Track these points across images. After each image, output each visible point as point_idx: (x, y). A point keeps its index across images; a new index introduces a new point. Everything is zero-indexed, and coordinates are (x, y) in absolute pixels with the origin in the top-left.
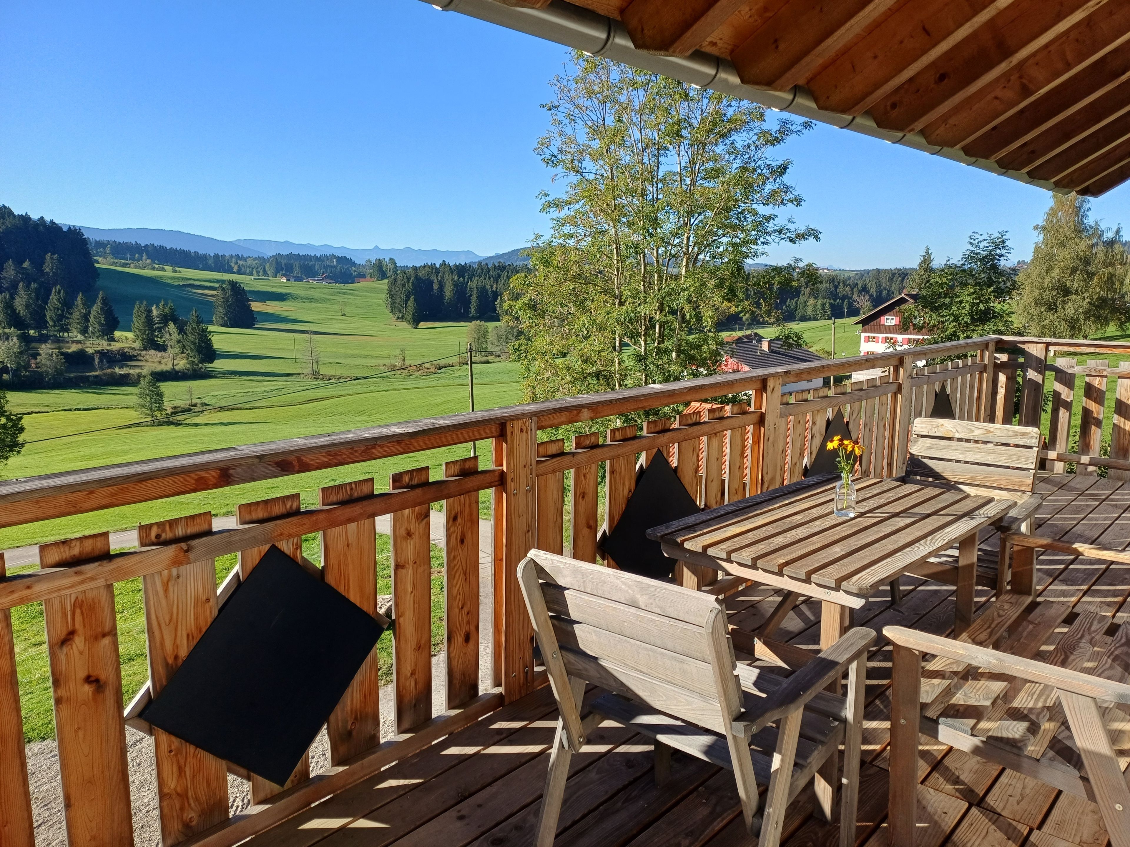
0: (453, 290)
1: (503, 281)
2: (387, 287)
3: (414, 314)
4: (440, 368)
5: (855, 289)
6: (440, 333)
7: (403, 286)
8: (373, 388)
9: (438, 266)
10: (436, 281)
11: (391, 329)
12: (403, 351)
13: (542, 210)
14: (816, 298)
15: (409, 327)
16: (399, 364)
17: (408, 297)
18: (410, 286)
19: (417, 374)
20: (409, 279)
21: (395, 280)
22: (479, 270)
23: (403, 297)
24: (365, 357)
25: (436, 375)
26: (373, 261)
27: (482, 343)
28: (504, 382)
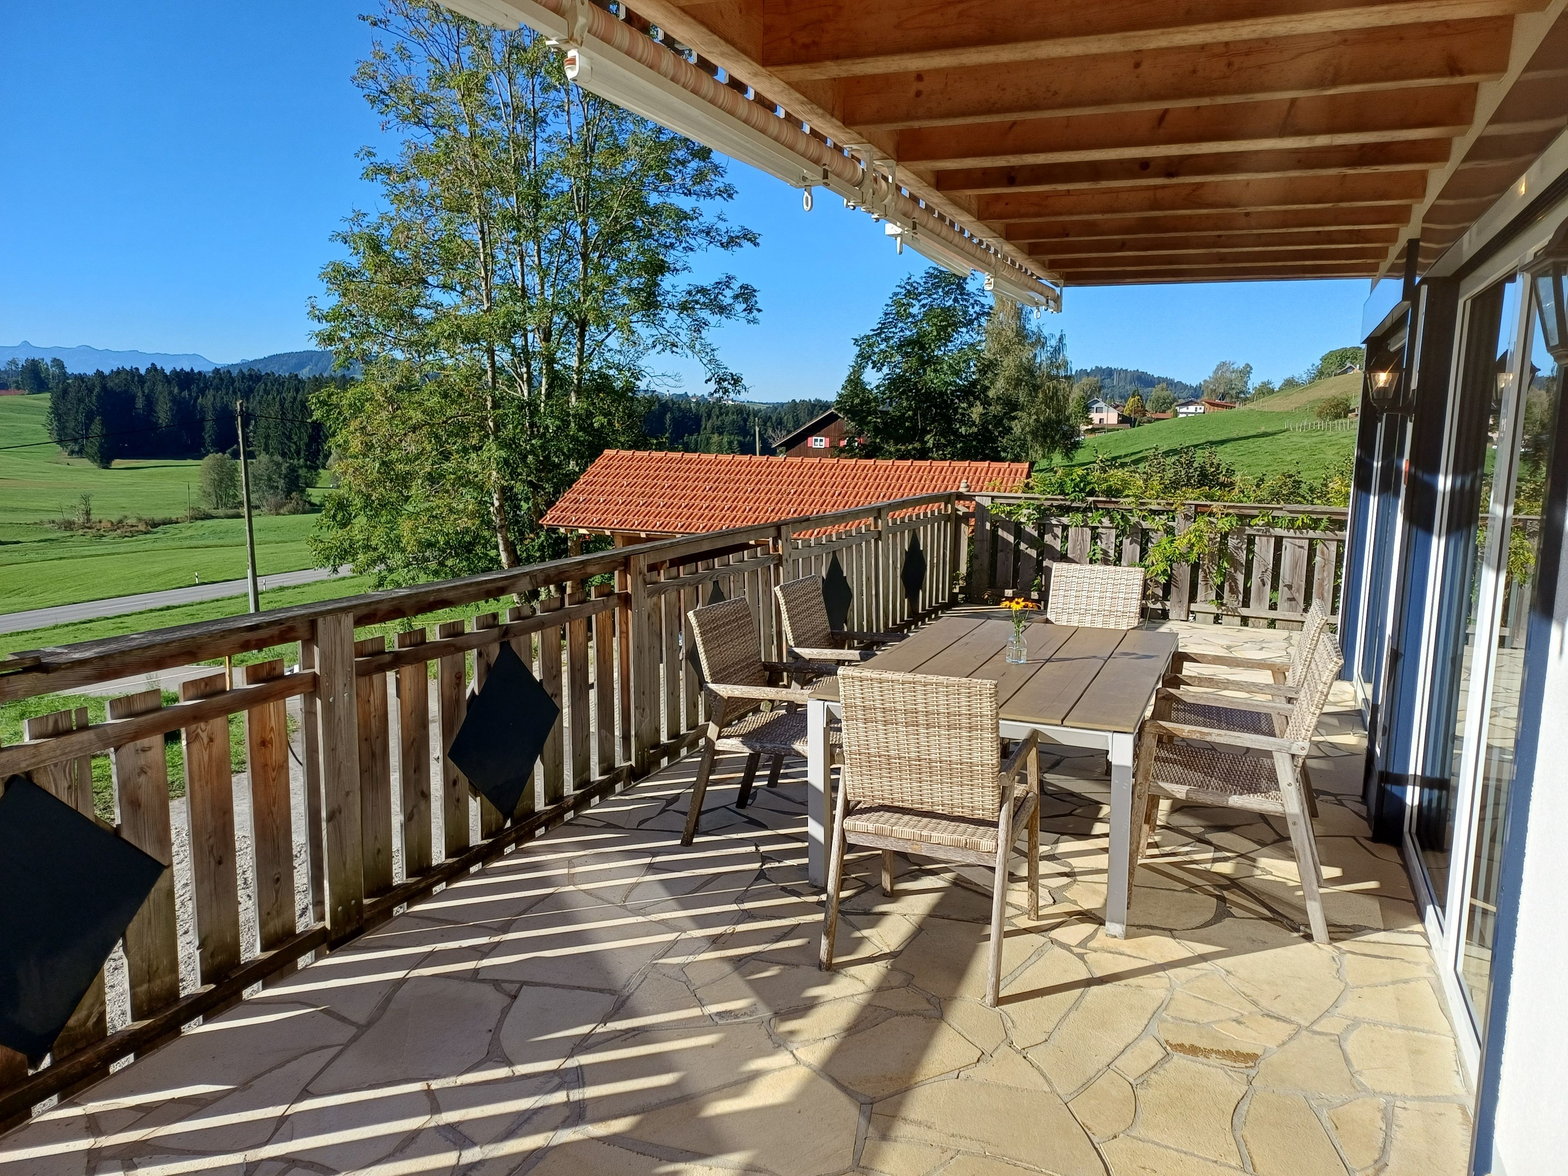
0: (171, 409)
1: (258, 398)
2: (49, 404)
3: (101, 446)
4: (155, 525)
5: (769, 424)
6: (151, 475)
7: (80, 401)
8: (33, 556)
9: (143, 371)
10: (140, 394)
11: (60, 469)
12: (86, 498)
13: (366, 175)
14: (721, 434)
15: (94, 466)
16: (78, 518)
17: (90, 418)
18: (92, 401)
19: (114, 534)
20: (90, 391)
21: (65, 392)
22: (217, 381)
23: (81, 418)
24: (14, 510)
25: (148, 536)
26: (21, 362)
27: (228, 487)
28: (269, 542)
